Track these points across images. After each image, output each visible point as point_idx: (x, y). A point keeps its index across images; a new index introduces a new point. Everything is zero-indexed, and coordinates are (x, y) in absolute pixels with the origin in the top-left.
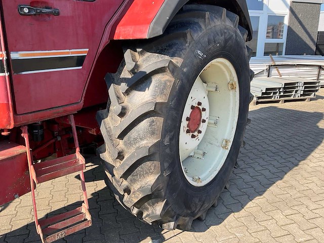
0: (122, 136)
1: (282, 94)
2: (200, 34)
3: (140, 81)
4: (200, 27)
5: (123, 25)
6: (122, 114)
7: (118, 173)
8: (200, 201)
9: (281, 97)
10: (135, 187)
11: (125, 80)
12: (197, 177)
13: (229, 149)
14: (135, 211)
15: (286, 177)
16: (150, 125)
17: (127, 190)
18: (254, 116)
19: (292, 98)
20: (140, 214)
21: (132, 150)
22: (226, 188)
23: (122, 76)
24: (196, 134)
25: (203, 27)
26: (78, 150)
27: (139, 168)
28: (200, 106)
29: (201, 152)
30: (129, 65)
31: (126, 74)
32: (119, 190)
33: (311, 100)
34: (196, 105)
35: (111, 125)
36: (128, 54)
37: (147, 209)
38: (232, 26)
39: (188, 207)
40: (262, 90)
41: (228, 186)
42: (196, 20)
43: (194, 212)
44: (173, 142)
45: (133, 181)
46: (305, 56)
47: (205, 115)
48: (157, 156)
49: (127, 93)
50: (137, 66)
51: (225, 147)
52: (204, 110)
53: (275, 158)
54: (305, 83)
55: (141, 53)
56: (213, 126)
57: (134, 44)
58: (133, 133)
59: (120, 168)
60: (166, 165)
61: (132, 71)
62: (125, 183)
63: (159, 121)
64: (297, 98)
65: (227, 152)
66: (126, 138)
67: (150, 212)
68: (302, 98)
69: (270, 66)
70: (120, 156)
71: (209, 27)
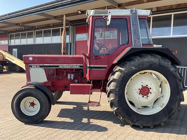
2: (134, 63)
13: (163, 108)
24: (145, 96)
28: (148, 87)
34: (145, 86)
44: (120, 91)
47: (152, 91)
63: (115, 84)
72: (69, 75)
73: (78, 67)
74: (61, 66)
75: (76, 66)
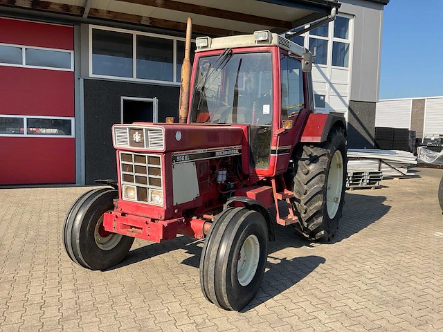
0: (307, 183)
1: (351, 182)
3: (314, 160)
5: (304, 136)
6: (307, 174)
7: (303, 202)
9: (350, 184)
10: (311, 208)
11: (306, 159)
16: (321, 178)
19: (360, 186)
21: (312, 189)
23: (302, 157)
26: (286, 190)
27: (314, 198)
31: (305, 156)
33: (376, 188)
35: (300, 177)
36: (305, 147)
37: (313, 221)
45: (310, 205)
46: (365, 150)
49: (309, 165)
50: (311, 153)
51: (336, 202)
54: (370, 173)
55: (312, 148)
57: (308, 144)
58: (313, 181)
59: (304, 199)
61: (310, 155)
62: (306, 207)
64: (364, 186)
65: (338, 204)
66: (309, 184)
68: (368, 186)
70: (306, 193)
72: (220, 173)
73: (236, 151)
74: (218, 153)
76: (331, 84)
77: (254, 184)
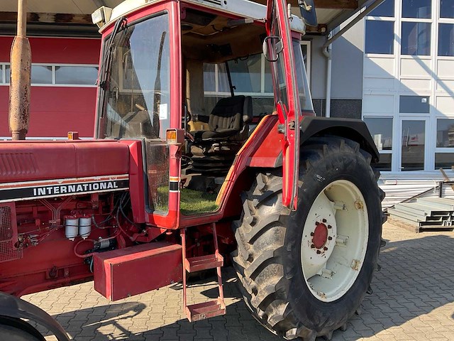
0: (252, 242)
2: (319, 162)
3: (268, 198)
4: (319, 156)
5: (257, 156)
6: (253, 224)
7: (248, 274)
8: (323, 316)
10: (262, 287)
11: (257, 197)
12: (322, 293)
13: (359, 270)
14: (261, 313)
15: (434, 312)
16: (276, 233)
17: (255, 291)
18: (413, 246)
20: (265, 316)
21: (261, 253)
22: (356, 313)
23: (254, 194)
24: (322, 250)
25: (321, 156)
26: (217, 251)
27: (265, 269)
28: (325, 223)
29: (329, 272)
30: (260, 185)
31: (257, 192)
32: (248, 290)
34: (321, 222)
35: (244, 232)
36: (259, 177)
37: (271, 311)
38: (352, 152)
39: (311, 318)
40: (426, 214)
41: (359, 312)
42: (315, 151)
43: (317, 325)
44: (295, 249)
45: (260, 282)
47: (331, 233)
48: (280, 259)
49: (258, 207)
50: (266, 187)
51: (354, 268)
52: (330, 227)
53: (426, 292)
55: (270, 177)
56: (343, 245)
57: (264, 170)
58: (262, 239)
59: (249, 269)
60: (288, 269)
61: (263, 190)
62: (253, 284)
63: (283, 230)
65: (357, 273)
66: (255, 243)
67: (274, 313)
69: (441, 184)
70: (250, 258)
71: (327, 156)
72: (71, 222)
73: (110, 185)
74: (42, 189)
75: (105, 183)
76: (438, 80)
77: (153, 241)
